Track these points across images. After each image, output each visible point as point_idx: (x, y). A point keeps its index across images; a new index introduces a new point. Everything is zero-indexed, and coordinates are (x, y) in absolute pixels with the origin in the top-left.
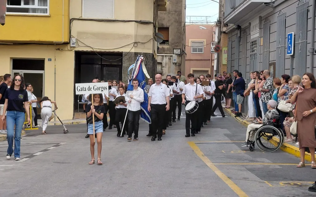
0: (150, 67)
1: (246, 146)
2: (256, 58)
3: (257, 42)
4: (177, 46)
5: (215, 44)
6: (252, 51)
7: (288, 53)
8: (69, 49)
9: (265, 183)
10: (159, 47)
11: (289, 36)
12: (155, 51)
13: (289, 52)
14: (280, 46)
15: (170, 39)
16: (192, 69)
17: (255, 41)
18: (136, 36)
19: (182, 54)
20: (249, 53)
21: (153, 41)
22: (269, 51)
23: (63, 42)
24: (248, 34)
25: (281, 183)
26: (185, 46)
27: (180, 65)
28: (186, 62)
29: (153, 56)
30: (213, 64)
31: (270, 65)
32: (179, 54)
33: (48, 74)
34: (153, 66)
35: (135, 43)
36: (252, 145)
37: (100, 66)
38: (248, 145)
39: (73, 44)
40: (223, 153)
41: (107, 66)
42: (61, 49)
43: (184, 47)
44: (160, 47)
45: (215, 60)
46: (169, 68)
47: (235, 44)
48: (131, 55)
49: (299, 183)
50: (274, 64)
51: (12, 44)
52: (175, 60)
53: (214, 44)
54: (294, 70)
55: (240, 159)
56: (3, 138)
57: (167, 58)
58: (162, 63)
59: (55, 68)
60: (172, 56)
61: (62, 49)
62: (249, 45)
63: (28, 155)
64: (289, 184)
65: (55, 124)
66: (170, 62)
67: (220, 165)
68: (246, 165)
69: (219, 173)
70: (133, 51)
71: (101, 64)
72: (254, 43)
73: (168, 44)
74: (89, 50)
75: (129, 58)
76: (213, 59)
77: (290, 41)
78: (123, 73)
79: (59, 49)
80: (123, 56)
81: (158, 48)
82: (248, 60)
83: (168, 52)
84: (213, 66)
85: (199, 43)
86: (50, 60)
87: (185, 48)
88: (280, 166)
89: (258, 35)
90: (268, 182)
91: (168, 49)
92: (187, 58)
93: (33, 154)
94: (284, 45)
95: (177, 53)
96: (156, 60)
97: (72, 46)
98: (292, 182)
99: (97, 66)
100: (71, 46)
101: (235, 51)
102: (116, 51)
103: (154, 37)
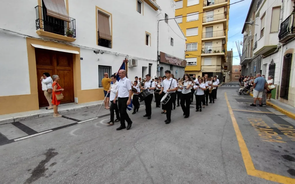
4: (230, 70)
6: (247, 71)
8: (201, 72)
14: (253, 70)
15: (228, 69)
16: (235, 75)
18: (216, 69)
19: (231, 72)
22: (250, 71)
23: (200, 70)
25: (242, 103)
26: (232, 70)
27: (230, 75)
34: (221, 75)
42: (199, 72)
47: (243, 69)
49: (247, 103)
50: (251, 74)
51: (189, 71)
57: (227, 73)
70: (216, 72)
72: (247, 69)
74: (205, 72)
80: (213, 73)
81: (224, 71)
89: (248, 67)
91: (227, 71)
95: (229, 72)
98: (245, 103)
103: (221, 69)
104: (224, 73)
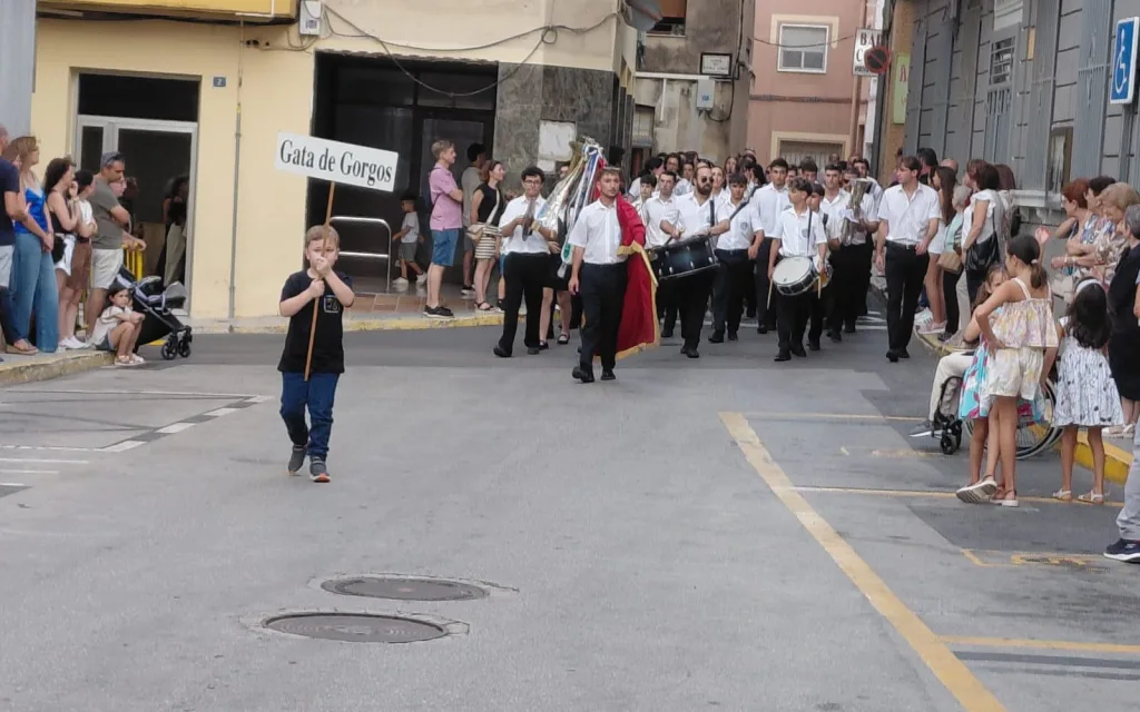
0: (600, 123)
1: (929, 433)
2: (1008, 106)
3: (1015, 46)
4: (718, 43)
5: (872, 38)
6: (997, 80)
7: (1116, 96)
8: (296, 42)
9: (963, 554)
10: (644, 44)
11: (1123, 32)
12: (624, 63)
13: (1119, 91)
14: (1091, 67)
15: (691, 15)
16: (777, 136)
17: (1008, 42)
18: (553, 2)
19: (736, 77)
20: (985, 86)
21: (618, 23)
22: (1054, 81)
23: (271, 16)
24: (985, 11)
25: (1017, 558)
26: (750, 42)
27: (725, 119)
28: (754, 107)
29: (616, 81)
30: (861, 119)
31: (1054, 134)
32: (725, 77)
33: (211, 136)
34: (614, 120)
35: (548, 29)
36: (949, 431)
37: (410, 114)
38: (936, 432)
39: (312, 24)
40: (842, 455)
41: (437, 113)
42: (262, 43)
43: (744, 46)
44: (651, 42)
45: (870, 105)
46: (683, 127)
47: (939, 47)
48: (532, 75)
49: (1079, 560)
50: (1067, 133)
51: (80, 14)
52: (706, 98)
53: (868, 40)
54: (1133, 159)
55: (896, 476)
56: (42, 369)
57: (677, 88)
58: (653, 108)
59: (239, 116)
60: (695, 82)
61: (268, 44)
62: (987, 53)
63: (139, 433)
64: (1045, 560)
65: (231, 328)
66: (688, 105)
67: (821, 494)
68: (913, 498)
69: (810, 519)
70: (540, 59)
71: (415, 107)
72: (1003, 46)
73: (683, 32)
74: (371, 49)
75: (524, 86)
76: (863, 98)
77: (1123, 48)
78: (498, 145)
79: (256, 43)
80: (500, 77)
81: (641, 50)
82: (981, 112)
83: (682, 67)
84: (863, 127)
85: (809, 32)
86: (220, 82)
87: (748, 51)
88: (1033, 504)
89: (1018, 18)
90: (973, 553)
91: (682, 56)
92: (755, 90)
93: (158, 428)
94: (1104, 65)
95: (716, 71)
96: (630, 96)
97: (305, 30)
98: (1054, 557)
99: (399, 113)
100: (302, 32)
101: (937, 73)
102: (474, 56)
103: (622, 10)
104: (641, 93)
